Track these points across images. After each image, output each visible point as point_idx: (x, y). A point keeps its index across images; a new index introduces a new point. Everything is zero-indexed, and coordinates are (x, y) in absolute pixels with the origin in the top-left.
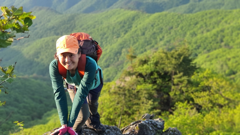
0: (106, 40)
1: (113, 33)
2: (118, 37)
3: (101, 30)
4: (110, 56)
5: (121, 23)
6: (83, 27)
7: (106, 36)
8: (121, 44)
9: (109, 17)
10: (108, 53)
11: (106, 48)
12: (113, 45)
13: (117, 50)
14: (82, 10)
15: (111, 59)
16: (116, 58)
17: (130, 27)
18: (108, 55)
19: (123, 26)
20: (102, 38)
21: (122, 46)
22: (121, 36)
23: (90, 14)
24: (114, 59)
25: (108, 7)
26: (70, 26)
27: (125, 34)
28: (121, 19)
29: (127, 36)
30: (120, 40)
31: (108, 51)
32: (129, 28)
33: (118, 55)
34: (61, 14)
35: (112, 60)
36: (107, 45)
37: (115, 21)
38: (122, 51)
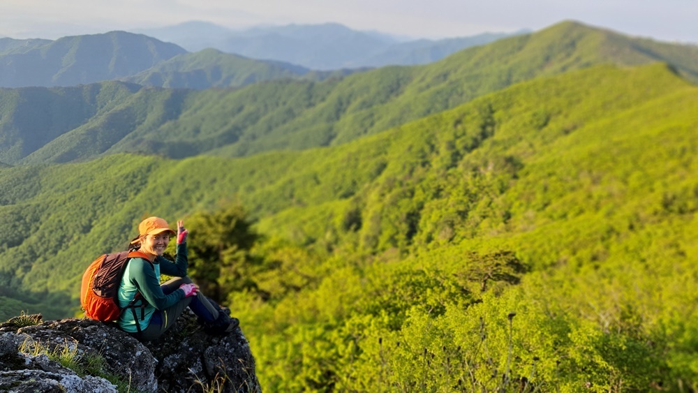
0: (103, 207)
1: (115, 195)
2: (123, 201)
3: (92, 191)
4: (112, 233)
5: (127, 177)
6: (57, 187)
7: (100, 200)
8: (130, 213)
9: (105, 167)
10: (108, 228)
11: (104, 220)
12: (116, 215)
13: (124, 223)
14: (52, 159)
15: (114, 237)
16: (123, 235)
17: (144, 183)
18: (107, 233)
19: (132, 182)
20: (94, 204)
21: (132, 215)
22: (130, 199)
23: (69, 165)
24: (120, 238)
25: (103, 151)
26: (31, 187)
27: (136, 194)
28: (128, 170)
29: (138, 198)
30: (127, 206)
31: (107, 225)
32: (142, 184)
33: (127, 229)
34: (11, 166)
35: (116, 240)
36: (104, 215)
37: (116, 174)
38: (134, 224)
